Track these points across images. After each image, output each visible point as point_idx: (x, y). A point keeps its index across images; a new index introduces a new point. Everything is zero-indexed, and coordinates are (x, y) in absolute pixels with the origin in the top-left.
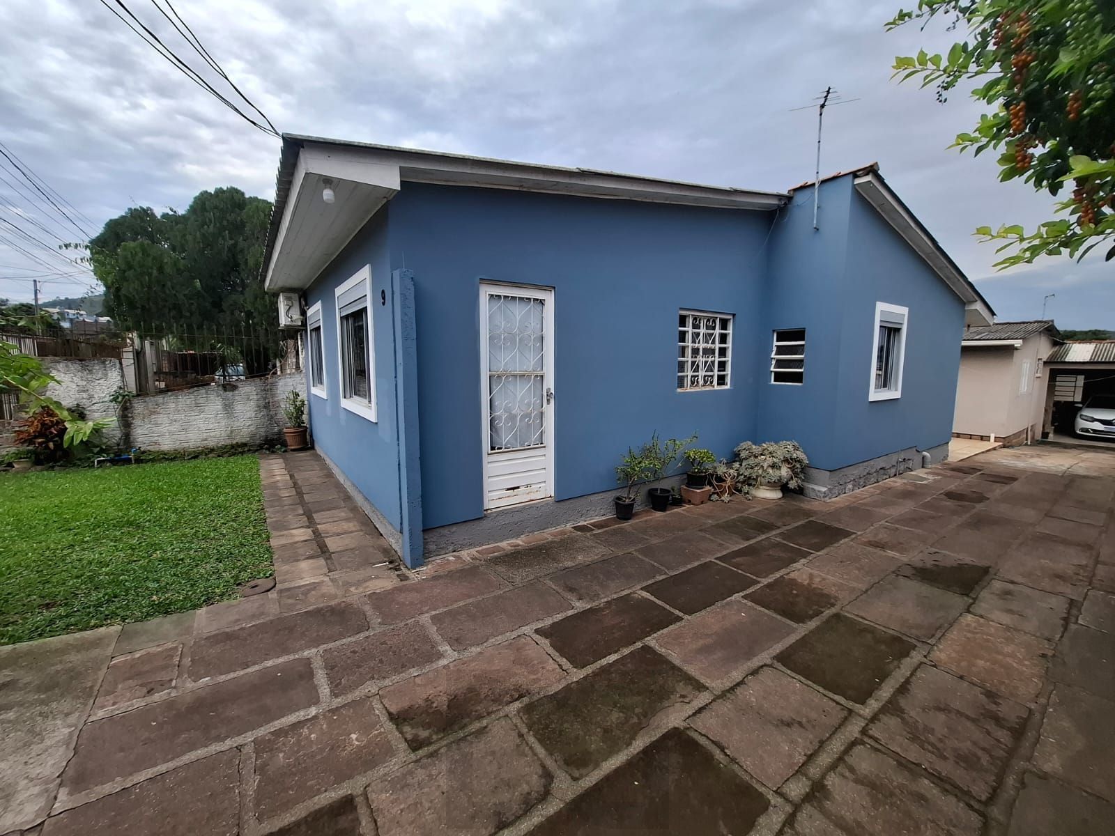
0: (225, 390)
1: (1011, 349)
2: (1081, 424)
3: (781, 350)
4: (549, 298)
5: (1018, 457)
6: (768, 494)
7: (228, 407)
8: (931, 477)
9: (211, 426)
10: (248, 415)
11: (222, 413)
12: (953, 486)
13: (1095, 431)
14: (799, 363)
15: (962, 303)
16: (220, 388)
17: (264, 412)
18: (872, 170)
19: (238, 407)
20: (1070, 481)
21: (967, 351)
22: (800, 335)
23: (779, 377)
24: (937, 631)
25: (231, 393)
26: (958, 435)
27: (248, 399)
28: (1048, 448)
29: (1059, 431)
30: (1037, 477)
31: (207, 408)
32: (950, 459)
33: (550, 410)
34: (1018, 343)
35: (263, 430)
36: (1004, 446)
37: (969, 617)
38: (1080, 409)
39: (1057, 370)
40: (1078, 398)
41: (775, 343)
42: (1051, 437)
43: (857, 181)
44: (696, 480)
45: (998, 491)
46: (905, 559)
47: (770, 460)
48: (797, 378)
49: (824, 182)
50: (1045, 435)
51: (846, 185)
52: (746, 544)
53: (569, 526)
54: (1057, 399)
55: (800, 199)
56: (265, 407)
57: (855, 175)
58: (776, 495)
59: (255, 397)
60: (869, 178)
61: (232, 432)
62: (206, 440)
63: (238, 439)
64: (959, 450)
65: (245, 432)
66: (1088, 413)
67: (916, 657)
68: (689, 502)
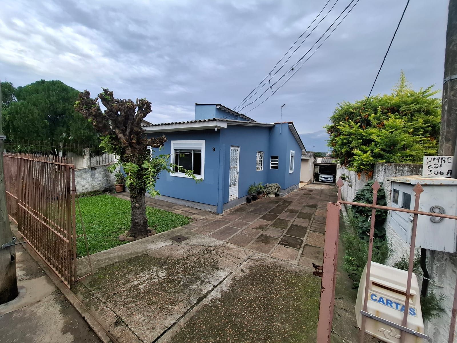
0: (92, 170)
1: (308, 159)
2: (320, 178)
3: (272, 161)
4: (239, 149)
5: (311, 186)
6: (273, 196)
7: (93, 176)
8: (299, 191)
9: (86, 184)
10: (100, 179)
11: (90, 179)
12: (303, 193)
13: (323, 180)
14: (277, 164)
15: (302, 149)
16: (90, 169)
17: (105, 178)
18: (292, 123)
19: (96, 176)
20: (322, 191)
21: (302, 159)
22: (277, 157)
23: (272, 167)
24: (314, 212)
25: (94, 171)
26: (301, 182)
27: (100, 173)
28: (314, 184)
29: (316, 181)
30: (316, 190)
31: (85, 177)
32: (299, 187)
33: (238, 175)
34: (309, 158)
35: (104, 185)
36: (307, 184)
37: (317, 211)
38: (319, 175)
39: (315, 164)
40: (318, 172)
41: (271, 159)
42: (315, 182)
43: (289, 125)
44: (259, 193)
45: (311, 193)
46: (304, 204)
47: (274, 188)
48: (276, 168)
49: (282, 123)
50: (313, 181)
51: (287, 125)
52: (277, 205)
53: (240, 205)
54: (315, 172)
55: (277, 126)
56: (105, 176)
57: (289, 123)
58: (274, 196)
59: (102, 172)
60: (291, 124)
61: (93, 186)
62: (83, 189)
63: (95, 189)
64: (301, 185)
65: (98, 186)
66: (321, 175)
67: (313, 215)
68: (259, 199)
